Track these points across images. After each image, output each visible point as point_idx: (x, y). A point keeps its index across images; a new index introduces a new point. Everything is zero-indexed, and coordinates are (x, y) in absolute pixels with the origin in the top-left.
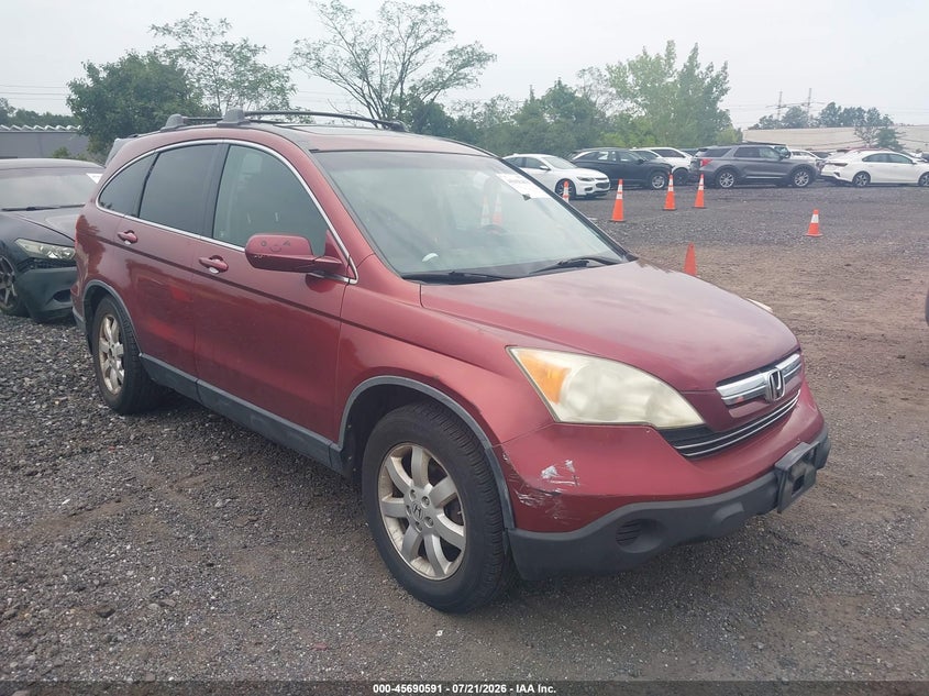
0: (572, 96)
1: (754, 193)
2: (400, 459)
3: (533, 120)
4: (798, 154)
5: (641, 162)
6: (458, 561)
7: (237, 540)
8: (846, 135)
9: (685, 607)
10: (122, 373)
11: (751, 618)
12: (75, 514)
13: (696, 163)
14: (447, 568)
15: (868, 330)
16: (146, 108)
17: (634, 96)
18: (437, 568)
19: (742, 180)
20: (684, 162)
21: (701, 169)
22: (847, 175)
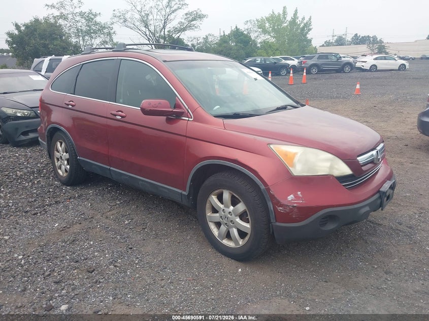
0: (242, 33)
1: (327, 76)
2: (216, 196)
3: (225, 45)
4: (344, 57)
5: (275, 63)
6: (247, 238)
7: (139, 237)
8: (363, 48)
9: (341, 253)
10: (68, 167)
11: (369, 256)
12: (63, 230)
13: (300, 63)
14: (241, 242)
15: (389, 134)
16: (45, 44)
17: (269, 33)
18: (236, 242)
19: (321, 70)
20: (295, 62)
21: (303, 65)
22: (367, 66)
